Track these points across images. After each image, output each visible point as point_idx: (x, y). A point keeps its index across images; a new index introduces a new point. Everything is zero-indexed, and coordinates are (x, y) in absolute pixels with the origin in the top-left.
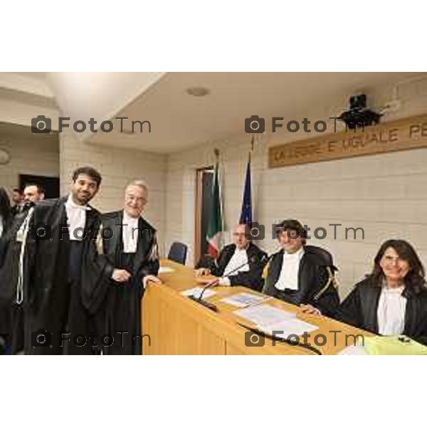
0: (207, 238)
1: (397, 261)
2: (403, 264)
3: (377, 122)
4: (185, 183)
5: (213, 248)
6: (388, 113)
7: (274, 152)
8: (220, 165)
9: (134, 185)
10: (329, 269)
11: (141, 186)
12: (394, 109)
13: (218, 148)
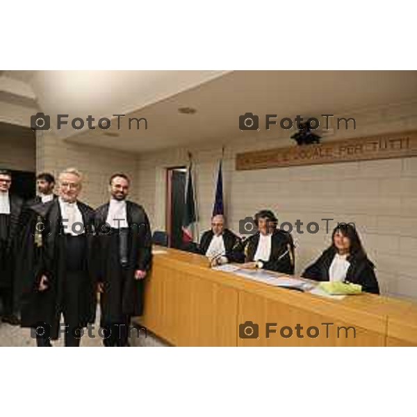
0: (183, 228)
1: (342, 238)
2: (346, 240)
3: (318, 142)
4: (157, 180)
5: (188, 236)
6: (325, 136)
7: (242, 158)
8: (193, 166)
9: (66, 172)
10: (289, 246)
11: (73, 173)
12: (329, 134)
13: (191, 151)
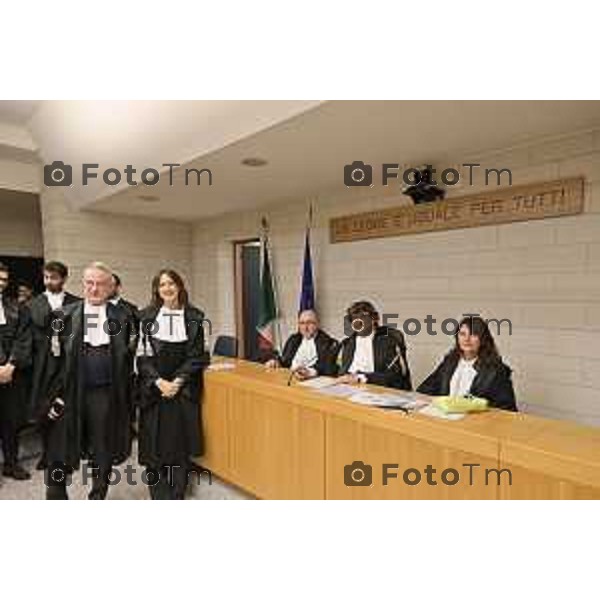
0: (258, 328)
3: (442, 198)
10: (398, 349)
